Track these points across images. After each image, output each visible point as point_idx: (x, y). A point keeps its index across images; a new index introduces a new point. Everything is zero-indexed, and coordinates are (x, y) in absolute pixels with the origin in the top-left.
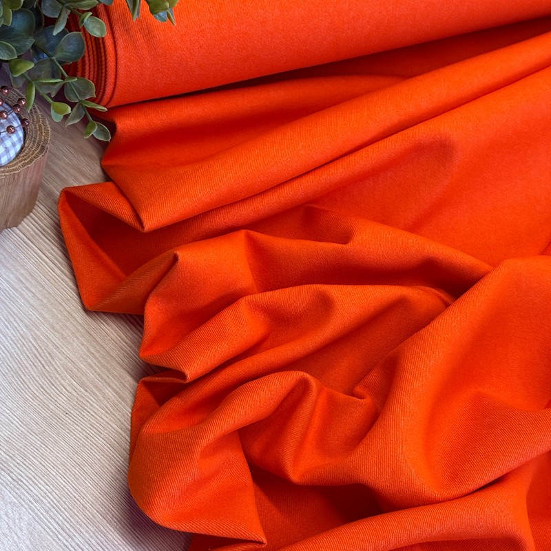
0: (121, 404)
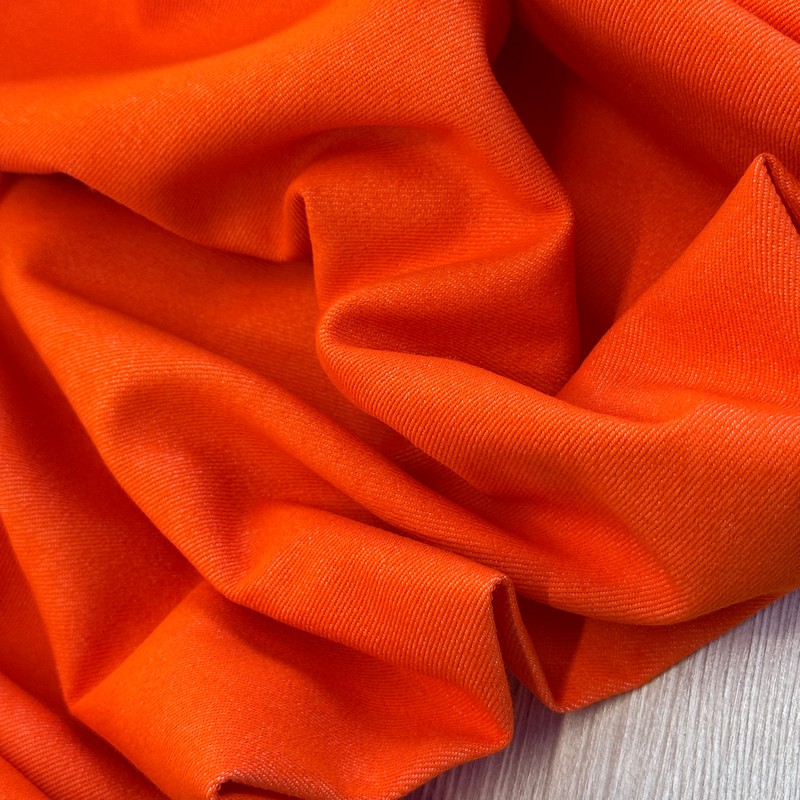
0: (633, 726)
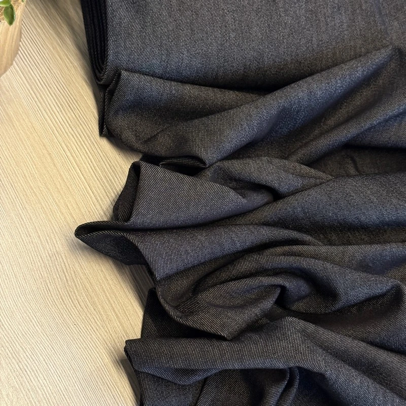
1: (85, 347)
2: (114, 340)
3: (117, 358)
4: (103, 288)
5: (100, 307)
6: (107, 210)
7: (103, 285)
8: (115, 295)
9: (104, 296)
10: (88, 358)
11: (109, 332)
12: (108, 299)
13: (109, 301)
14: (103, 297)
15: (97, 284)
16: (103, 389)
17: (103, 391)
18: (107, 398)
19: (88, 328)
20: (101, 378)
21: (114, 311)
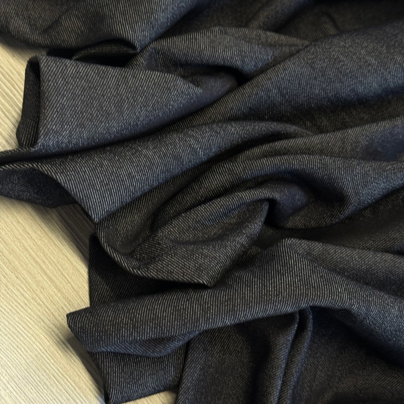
1: (13, 332)
2: (52, 314)
3: (62, 338)
4: (24, 246)
5: (24, 272)
6: (10, 136)
7: (24, 242)
8: (43, 252)
9: (28, 256)
10: (19, 346)
11: (44, 304)
12: (34, 259)
13: (36, 262)
14: (27, 258)
15: (15, 241)
16: (48, 383)
17: (50, 386)
18: (57, 395)
19: (13, 305)
20: (43, 369)
21: (46, 274)
